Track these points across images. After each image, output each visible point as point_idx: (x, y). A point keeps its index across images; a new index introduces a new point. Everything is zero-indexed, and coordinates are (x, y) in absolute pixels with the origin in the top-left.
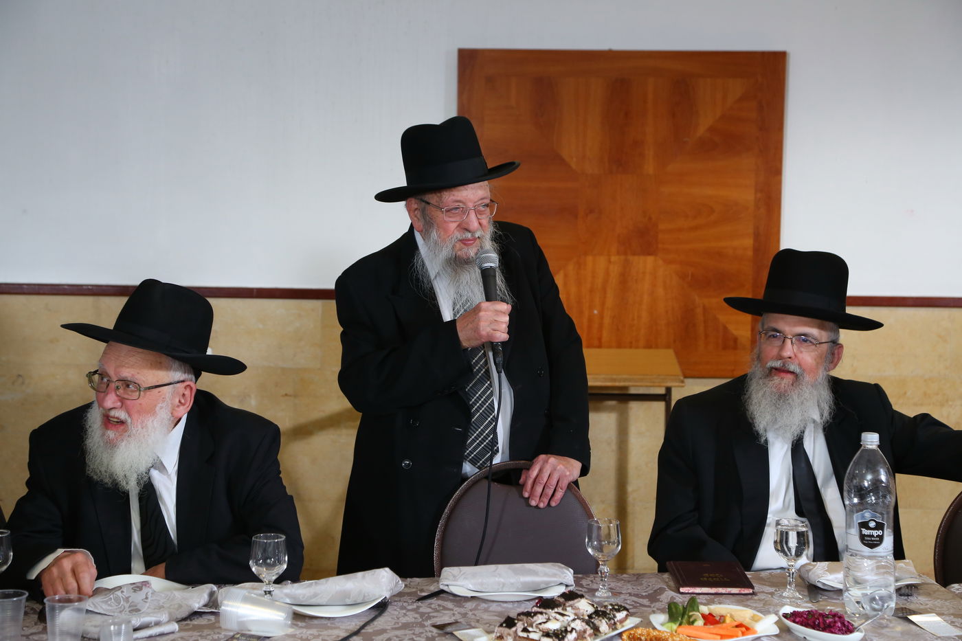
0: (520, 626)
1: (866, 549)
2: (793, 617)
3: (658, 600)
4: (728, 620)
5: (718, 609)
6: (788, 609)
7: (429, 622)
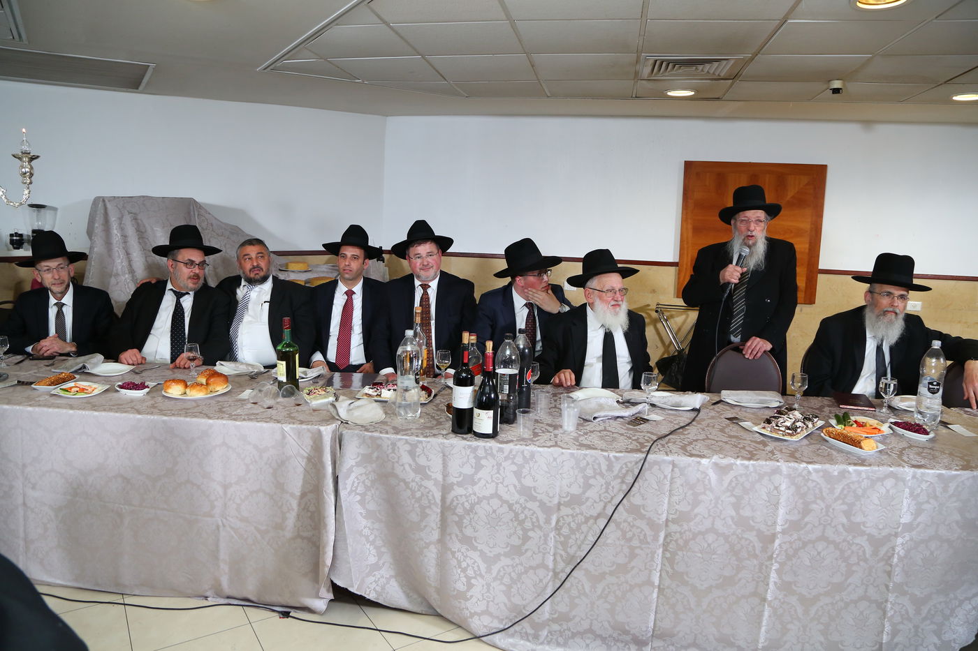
0: (773, 424)
1: (930, 395)
2: (896, 424)
3: (823, 411)
4: (868, 426)
5: (861, 419)
6: (893, 421)
7: (722, 417)
